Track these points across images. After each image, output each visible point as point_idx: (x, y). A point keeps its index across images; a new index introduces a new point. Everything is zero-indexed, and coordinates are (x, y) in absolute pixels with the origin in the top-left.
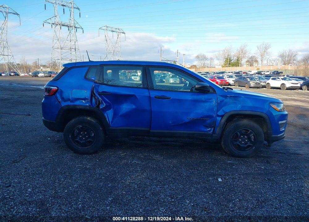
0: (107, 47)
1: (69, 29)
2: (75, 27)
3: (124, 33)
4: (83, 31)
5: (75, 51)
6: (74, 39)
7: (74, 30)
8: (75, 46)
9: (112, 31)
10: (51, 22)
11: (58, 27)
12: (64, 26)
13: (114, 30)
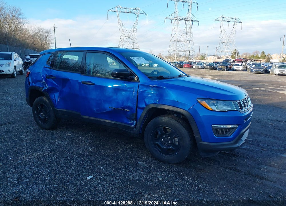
0: (221, 38)
1: (186, 23)
2: (191, 21)
3: (241, 22)
4: (199, 23)
5: (190, 42)
6: (190, 31)
7: (191, 23)
8: (190, 38)
9: (227, 21)
10: (171, 18)
11: (177, 21)
12: (182, 20)
13: (230, 19)
